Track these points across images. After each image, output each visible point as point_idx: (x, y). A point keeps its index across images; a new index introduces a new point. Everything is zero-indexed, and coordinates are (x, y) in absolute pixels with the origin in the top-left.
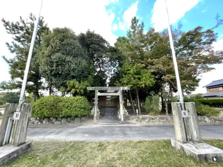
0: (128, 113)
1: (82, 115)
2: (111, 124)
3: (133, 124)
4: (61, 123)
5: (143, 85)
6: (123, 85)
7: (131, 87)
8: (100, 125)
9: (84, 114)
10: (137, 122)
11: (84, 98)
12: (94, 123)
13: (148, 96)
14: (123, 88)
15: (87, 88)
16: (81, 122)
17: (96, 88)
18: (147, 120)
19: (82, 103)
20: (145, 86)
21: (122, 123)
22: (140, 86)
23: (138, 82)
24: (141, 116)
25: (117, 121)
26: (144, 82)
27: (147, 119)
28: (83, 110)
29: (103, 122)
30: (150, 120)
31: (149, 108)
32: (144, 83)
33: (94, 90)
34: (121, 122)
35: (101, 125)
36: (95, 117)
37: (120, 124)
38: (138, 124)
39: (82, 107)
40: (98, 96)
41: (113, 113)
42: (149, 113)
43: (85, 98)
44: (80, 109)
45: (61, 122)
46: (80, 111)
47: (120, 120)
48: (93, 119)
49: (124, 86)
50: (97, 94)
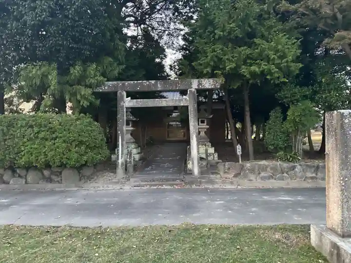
0: (216, 155)
4: (26, 183)
14: (200, 84)
16: (81, 179)
17: (120, 83)
18: (265, 174)
24: (248, 165)
27: (265, 171)
30: (274, 173)
33: (114, 90)
36: (120, 165)
40: (127, 108)
45: (26, 179)
47: (191, 173)
49: (201, 78)
50: (123, 104)
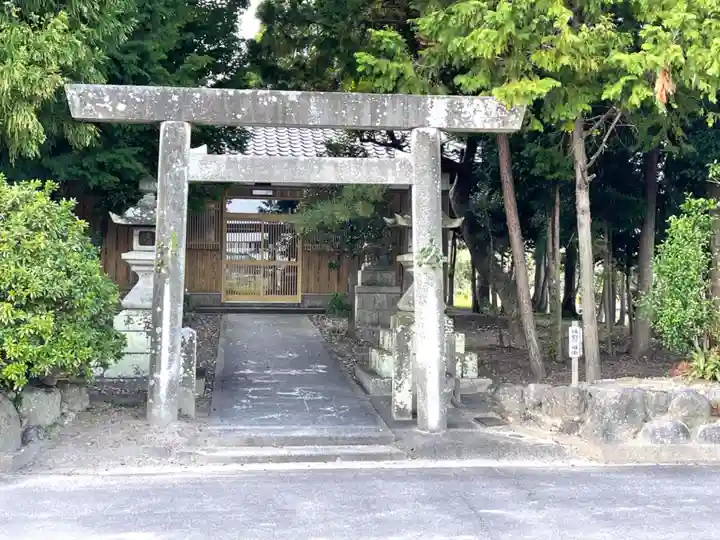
0: (472, 361)
1: (44, 368)
2: (332, 458)
3: (537, 450)
5: (663, 87)
6: (448, 77)
7: (537, 107)
8: (219, 468)
9: (58, 356)
10: (571, 441)
11: (43, 200)
12: (165, 452)
13: (692, 202)
14: (453, 113)
15: (73, 92)
16: (25, 440)
17: (175, 94)
18: (664, 422)
19: (36, 256)
20: (683, 93)
21: (434, 450)
22: (627, 91)
23: (616, 56)
24: (610, 391)
25: (382, 430)
26: (675, 52)
27: (664, 410)
28: (44, 321)
29: (251, 442)
30: (692, 417)
31: (690, 311)
32: (675, 70)
33: (148, 116)
34: (420, 442)
35: (226, 461)
36: (163, 391)
37: (413, 454)
38: (583, 455)
39: (36, 288)
40: (193, 186)
41: (321, 368)
42: (684, 358)
43: (55, 196)
44: (21, 315)
46: (24, 331)
47: (409, 420)
48: (143, 416)
49: (455, 90)
50: (177, 168)
